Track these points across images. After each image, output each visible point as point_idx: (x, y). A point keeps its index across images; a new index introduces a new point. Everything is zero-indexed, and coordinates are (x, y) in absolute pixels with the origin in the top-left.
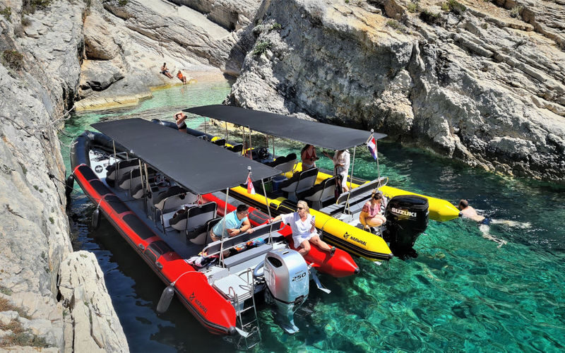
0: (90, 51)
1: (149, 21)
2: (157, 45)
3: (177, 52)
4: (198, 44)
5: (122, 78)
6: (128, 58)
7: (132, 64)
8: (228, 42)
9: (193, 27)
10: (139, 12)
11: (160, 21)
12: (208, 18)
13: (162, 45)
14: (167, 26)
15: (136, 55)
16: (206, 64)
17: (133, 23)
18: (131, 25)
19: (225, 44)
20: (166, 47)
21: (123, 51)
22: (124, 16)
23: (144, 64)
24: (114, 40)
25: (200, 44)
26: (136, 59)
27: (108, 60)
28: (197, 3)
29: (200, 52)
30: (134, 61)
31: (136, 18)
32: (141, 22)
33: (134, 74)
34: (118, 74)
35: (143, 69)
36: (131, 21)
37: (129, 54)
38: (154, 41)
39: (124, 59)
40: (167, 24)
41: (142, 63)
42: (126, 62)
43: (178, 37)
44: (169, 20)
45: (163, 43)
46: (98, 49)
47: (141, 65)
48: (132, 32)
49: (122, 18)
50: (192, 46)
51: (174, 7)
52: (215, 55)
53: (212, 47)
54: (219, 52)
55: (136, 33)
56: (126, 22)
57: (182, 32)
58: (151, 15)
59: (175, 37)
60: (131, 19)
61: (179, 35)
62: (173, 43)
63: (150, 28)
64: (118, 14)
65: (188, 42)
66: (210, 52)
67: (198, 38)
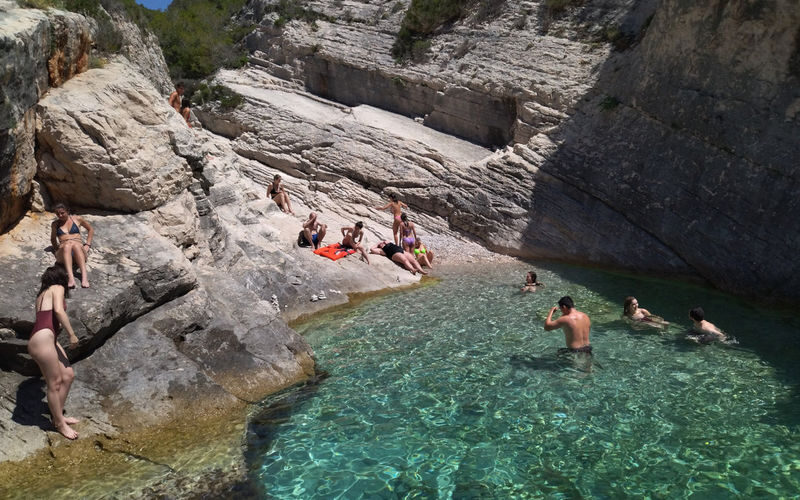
0: (60, 173)
1: (288, 136)
2: (305, 188)
3: (357, 202)
4: (414, 179)
5: (184, 289)
6: (224, 215)
7: (237, 232)
8: (507, 168)
9: (399, 142)
10: (265, 118)
11: (312, 134)
12: (426, 124)
13: (317, 188)
14: (330, 145)
15: (251, 204)
16: (440, 232)
17: (250, 143)
18: (244, 146)
19: (496, 175)
20: (326, 191)
21: (206, 186)
22: (231, 130)
23: (276, 232)
24: (173, 143)
25: (420, 181)
26: (251, 216)
27: (133, 212)
28: (396, 97)
29: (422, 200)
30: (245, 222)
31: (256, 133)
32: (266, 139)
33: (238, 266)
34: (163, 272)
35: (271, 247)
36: (245, 139)
37: (227, 199)
38: (297, 181)
39: (204, 213)
40: (329, 140)
41: (270, 229)
42: (214, 224)
43: (358, 166)
44: (335, 131)
45: (320, 183)
46: (91, 164)
47: (267, 236)
48: (246, 161)
49: (226, 136)
50: (397, 185)
51: (342, 109)
52: (468, 204)
53: (458, 185)
54: (483, 198)
55: (255, 163)
56: (234, 142)
57: (370, 155)
58: (292, 124)
59: (351, 166)
60: (246, 134)
61: (360, 162)
62: (344, 182)
63: (287, 152)
64: (220, 128)
65: (387, 177)
66: (450, 198)
67: (413, 166)
